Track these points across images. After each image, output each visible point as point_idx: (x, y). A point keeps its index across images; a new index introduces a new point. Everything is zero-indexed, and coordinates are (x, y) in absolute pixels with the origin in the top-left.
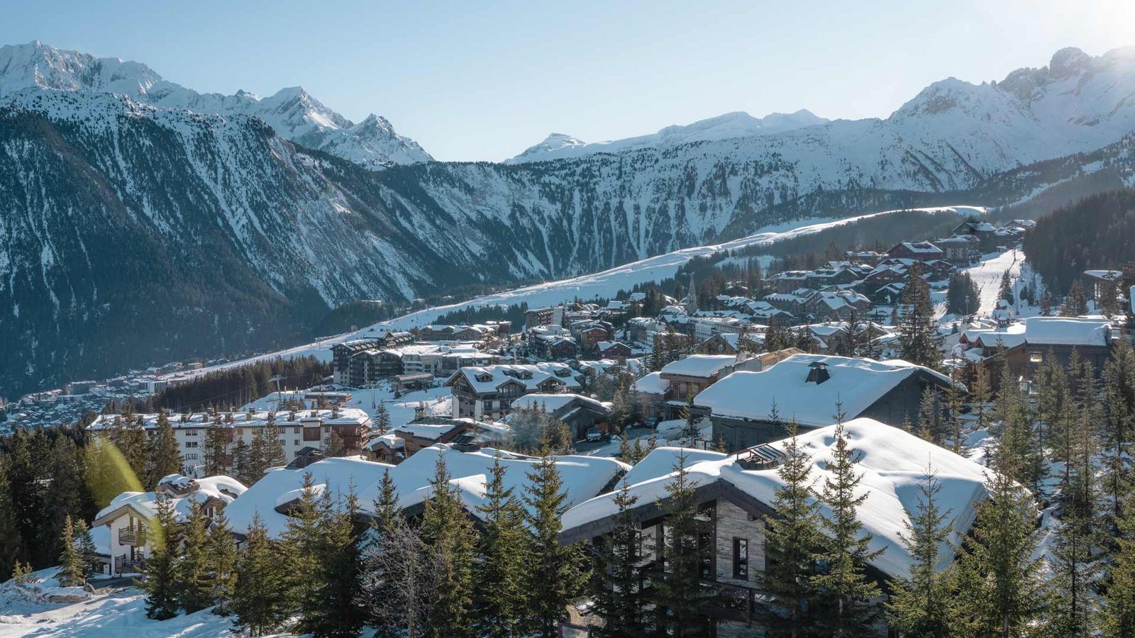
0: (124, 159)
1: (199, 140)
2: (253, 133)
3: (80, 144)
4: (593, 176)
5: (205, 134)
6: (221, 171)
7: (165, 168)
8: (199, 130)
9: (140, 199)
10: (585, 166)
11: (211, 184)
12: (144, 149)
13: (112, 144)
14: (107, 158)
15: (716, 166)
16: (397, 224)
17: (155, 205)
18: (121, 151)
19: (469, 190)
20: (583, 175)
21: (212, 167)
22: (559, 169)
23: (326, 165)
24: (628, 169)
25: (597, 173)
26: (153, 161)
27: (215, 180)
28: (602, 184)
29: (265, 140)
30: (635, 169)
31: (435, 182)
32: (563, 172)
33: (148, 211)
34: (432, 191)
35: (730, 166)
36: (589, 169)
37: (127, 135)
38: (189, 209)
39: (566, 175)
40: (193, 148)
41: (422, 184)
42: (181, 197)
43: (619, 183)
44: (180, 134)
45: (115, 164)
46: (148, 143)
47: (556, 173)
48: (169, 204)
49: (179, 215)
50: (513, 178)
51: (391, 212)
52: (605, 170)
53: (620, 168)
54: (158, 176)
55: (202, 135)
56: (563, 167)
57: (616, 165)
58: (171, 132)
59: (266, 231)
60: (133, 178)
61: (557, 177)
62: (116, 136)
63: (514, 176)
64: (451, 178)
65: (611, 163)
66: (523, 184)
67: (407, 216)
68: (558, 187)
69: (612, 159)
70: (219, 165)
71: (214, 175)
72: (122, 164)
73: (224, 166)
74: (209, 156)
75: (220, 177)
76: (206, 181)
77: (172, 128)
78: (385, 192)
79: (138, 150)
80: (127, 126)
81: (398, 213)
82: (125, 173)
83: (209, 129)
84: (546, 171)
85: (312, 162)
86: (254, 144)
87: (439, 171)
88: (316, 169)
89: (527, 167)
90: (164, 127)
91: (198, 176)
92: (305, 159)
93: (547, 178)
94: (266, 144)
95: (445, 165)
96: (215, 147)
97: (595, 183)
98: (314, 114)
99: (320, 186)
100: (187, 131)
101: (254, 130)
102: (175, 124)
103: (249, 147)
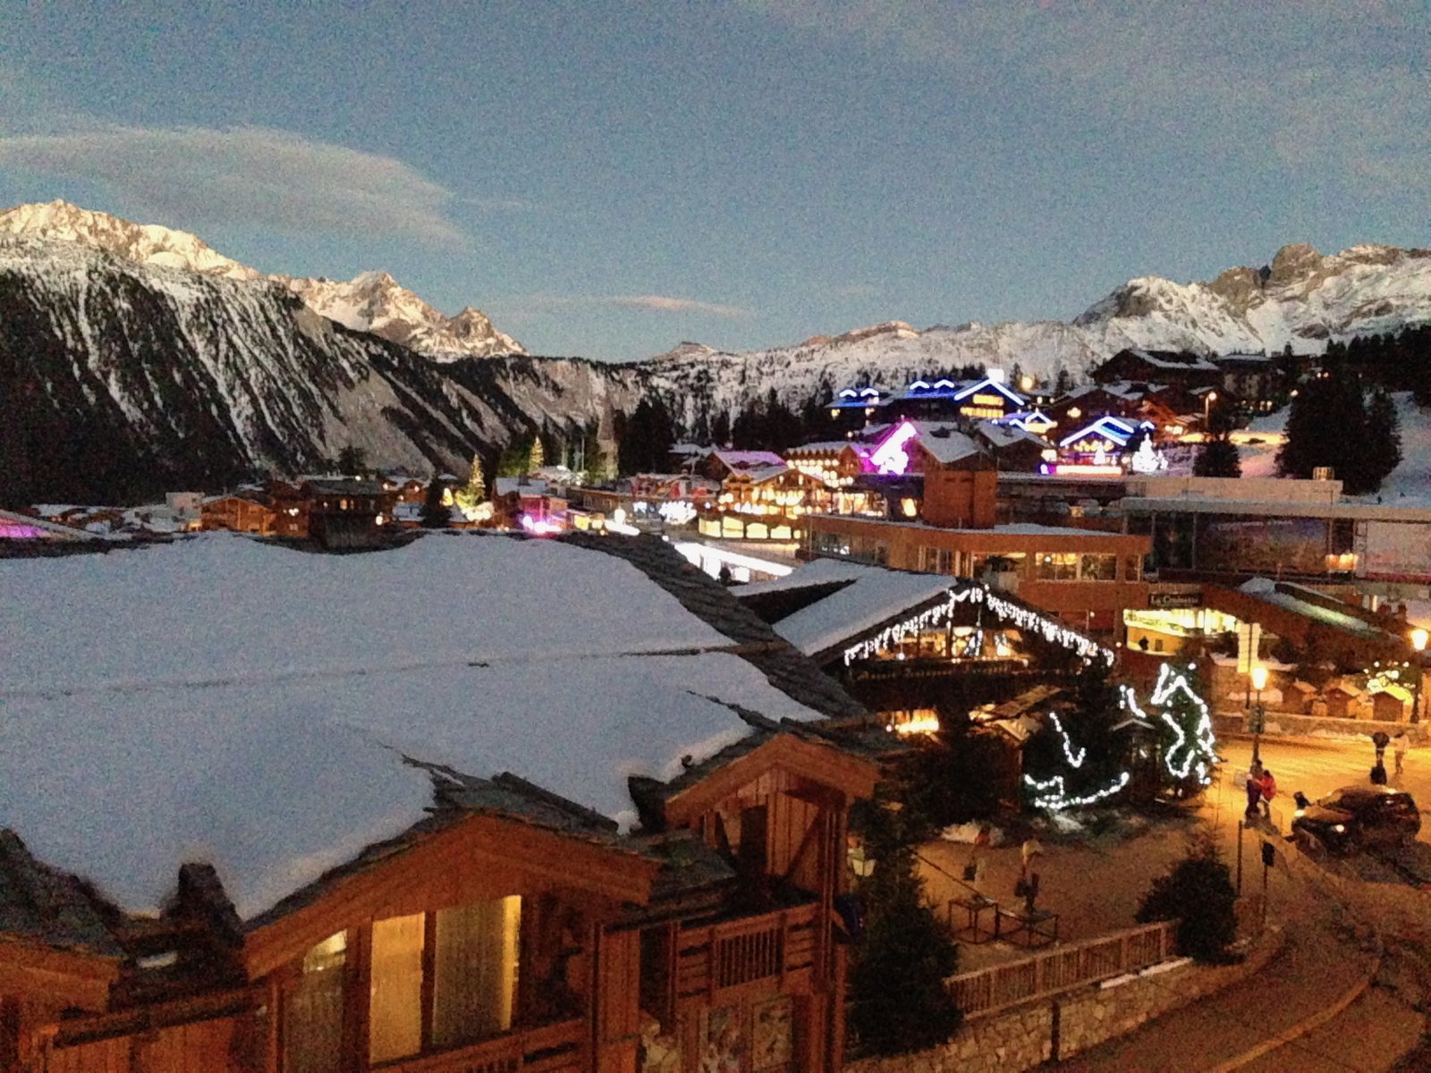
0: (91, 325)
1: (198, 307)
2: (273, 302)
3: (31, 302)
4: (710, 380)
5: (207, 301)
6: (223, 346)
7: (147, 339)
8: (200, 294)
9: (106, 375)
10: (700, 367)
11: (209, 363)
12: (120, 314)
13: (76, 306)
14: (66, 322)
15: (859, 372)
16: (462, 427)
17: (125, 387)
18: (87, 313)
19: (557, 390)
20: (699, 378)
21: (212, 340)
22: (670, 370)
24: (753, 373)
25: (716, 377)
26: (130, 329)
27: (215, 359)
28: (720, 388)
29: (289, 311)
30: (762, 373)
31: (515, 379)
32: (675, 374)
33: (115, 391)
34: (510, 388)
35: (876, 374)
36: (706, 372)
37: (98, 294)
38: (168, 388)
39: (678, 377)
40: (190, 316)
41: (499, 381)
42: (163, 377)
43: (741, 389)
44: (173, 299)
45: (77, 333)
46: (125, 305)
47: (666, 374)
48: (145, 385)
49: (157, 398)
50: (613, 379)
51: (453, 414)
52: (725, 374)
53: (743, 372)
54: (135, 347)
55: (202, 301)
56: (675, 368)
57: (739, 368)
58: (161, 295)
59: (278, 426)
60: (100, 349)
61: (667, 378)
62: (82, 297)
63: (614, 375)
64: (536, 375)
65: (732, 365)
66: (625, 386)
67: (475, 416)
68: (667, 391)
69: (734, 360)
70: (223, 340)
71: (214, 352)
72: (86, 329)
73: (230, 342)
74: (210, 328)
75: (222, 355)
76: (203, 358)
77: (163, 288)
78: (450, 389)
79: (111, 315)
80: (100, 282)
81: (464, 413)
82: (89, 342)
83: (214, 294)
84: (654, 372)
85: (356, 345)
86: (274, 316)
87: (522, 366)
88: (359, 353)
89: (631, 366)
90: (151, 287)
91: (193, 352)
92: (346, 341)
93: (655, 381)
94: (291, 318)
95: (530, 359)
96: (219, 317)
97: (713, 388)
98: (400, 305)
99: (360, 372)
100: (183, 295)
101: (276, 299)
102: (168, 284)
103: (268, 320)
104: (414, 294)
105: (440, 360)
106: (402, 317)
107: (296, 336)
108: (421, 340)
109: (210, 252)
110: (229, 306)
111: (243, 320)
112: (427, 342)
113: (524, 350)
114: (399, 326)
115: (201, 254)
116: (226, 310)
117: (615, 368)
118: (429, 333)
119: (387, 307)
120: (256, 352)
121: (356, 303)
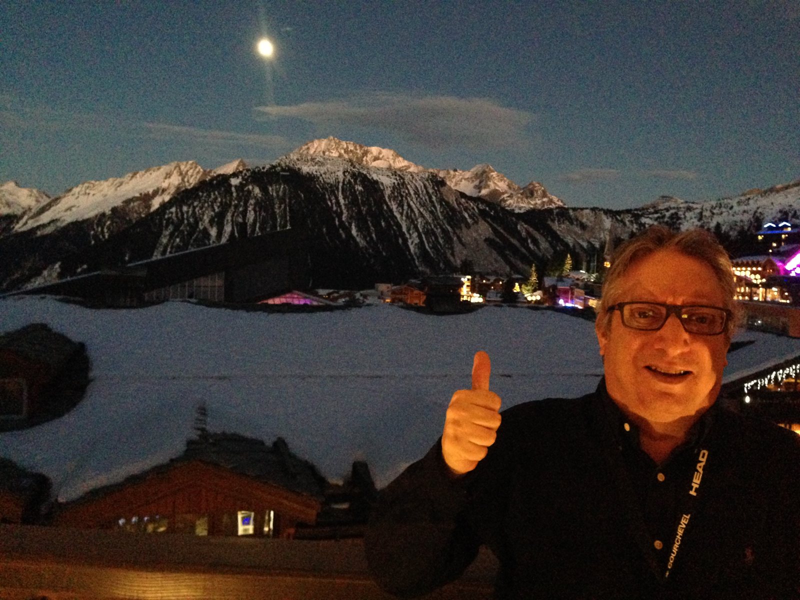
0: (344, 199)
1: (394, 188)
2: (431, 184)
3: (317, 188)
4: (679, 218)
5: (398, 184)
6: (406, 207)
7: (370, 205)
8: (395, 181)
9: (350, 224)
10: (673, 211)
11: (398, 216)
12: (358, 193)
13: (338, 188)
14: (333, 198)
15: (781, 211)
16: (528, 249)
17: (359, 229)
18: (342, 193)
19: (583, 227)
20: (672, 217)
21: (401, 205)
22: (653, 213)
23: (481, 207)
24: (707, 214)
25: (683, 216)
26: (362, 200)
27: (402, 214)
28: (686, 223)
29: (438, 188)
30: (713, 214)
31: (559, 221)
32: (656, 216)
33: (354, 232)
34: (555, 226)
35: (793, 212)
36: (676, 214)
37: (348, 183)
38: (380, 232)
39: (658, 217)
40: (390, 192)
41: (549, 222)
42: (377, 225)
43: (699, 224)
44: (382, 184)
45: (338, 203)
46: (360, 188)
47: (650, 216)
48: (368, 228)
49: (374, 235)
50: (617, 219)
51: (523, 241)
52: (688, 215)
53: (701, 213)
54: (364, 209)
55: (396, 184)
56: (656, 212)
57: (698, 211)
58: (376, 182)
59: (431, 249)
60: (347, 211)
61: (651, 218)
62: (341, 184)
63: (618, 217)
64: (571, 218)
65: (694, 209)
66: (625, 224)
67: (535, 242)
69: (695, 206)
70: (406, 204)
71: (401, 211)
72: (342, 201)
73: (409, 206)
74: (400, 198)
75: (405, 212)
76: (396, 214)
77: (378, 179)
78: (522, 227)
79: (353, 193)
80: (349, 177)
81: (529, 241)
82: (343, 207)
83: (402, 181)
84: (642, 215)
85: (472, 204)
86: (431, 191)
87: (563, 213)
88: (473, 208)
89: (628, 211)
90: (372, 178)
91: (391, 211)
92: (467, 203)
93: (643, 220)
94: (439, 191)
95: (567, 209)
96: (404, 192)
97: (680, 224)
98: (496, 181)
99: (474, 219)
100: (387, 181)
101: (432, 182)
102: (380, 176)
103: (428, 192)
104: (503, 175)
105: (517, 211)
106: (497, 188)
107: (441, 200)
108: (507, 200)
109: (401, 159)
110: (409, 186)
111: (415, 193)
112: (510, 201)
113: (565, 204)
114: (495, 193)
115: (397, 160)
116: (407, 189)
117: (619, 213)
118: (511, 196)
119: (489, 183)
120: (422, 210)
121: (473, 181)
